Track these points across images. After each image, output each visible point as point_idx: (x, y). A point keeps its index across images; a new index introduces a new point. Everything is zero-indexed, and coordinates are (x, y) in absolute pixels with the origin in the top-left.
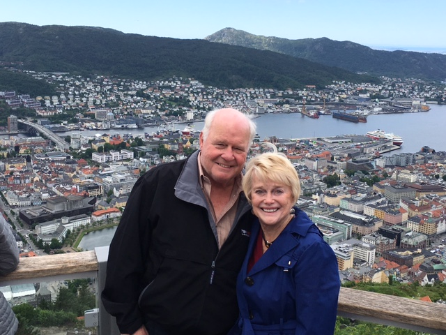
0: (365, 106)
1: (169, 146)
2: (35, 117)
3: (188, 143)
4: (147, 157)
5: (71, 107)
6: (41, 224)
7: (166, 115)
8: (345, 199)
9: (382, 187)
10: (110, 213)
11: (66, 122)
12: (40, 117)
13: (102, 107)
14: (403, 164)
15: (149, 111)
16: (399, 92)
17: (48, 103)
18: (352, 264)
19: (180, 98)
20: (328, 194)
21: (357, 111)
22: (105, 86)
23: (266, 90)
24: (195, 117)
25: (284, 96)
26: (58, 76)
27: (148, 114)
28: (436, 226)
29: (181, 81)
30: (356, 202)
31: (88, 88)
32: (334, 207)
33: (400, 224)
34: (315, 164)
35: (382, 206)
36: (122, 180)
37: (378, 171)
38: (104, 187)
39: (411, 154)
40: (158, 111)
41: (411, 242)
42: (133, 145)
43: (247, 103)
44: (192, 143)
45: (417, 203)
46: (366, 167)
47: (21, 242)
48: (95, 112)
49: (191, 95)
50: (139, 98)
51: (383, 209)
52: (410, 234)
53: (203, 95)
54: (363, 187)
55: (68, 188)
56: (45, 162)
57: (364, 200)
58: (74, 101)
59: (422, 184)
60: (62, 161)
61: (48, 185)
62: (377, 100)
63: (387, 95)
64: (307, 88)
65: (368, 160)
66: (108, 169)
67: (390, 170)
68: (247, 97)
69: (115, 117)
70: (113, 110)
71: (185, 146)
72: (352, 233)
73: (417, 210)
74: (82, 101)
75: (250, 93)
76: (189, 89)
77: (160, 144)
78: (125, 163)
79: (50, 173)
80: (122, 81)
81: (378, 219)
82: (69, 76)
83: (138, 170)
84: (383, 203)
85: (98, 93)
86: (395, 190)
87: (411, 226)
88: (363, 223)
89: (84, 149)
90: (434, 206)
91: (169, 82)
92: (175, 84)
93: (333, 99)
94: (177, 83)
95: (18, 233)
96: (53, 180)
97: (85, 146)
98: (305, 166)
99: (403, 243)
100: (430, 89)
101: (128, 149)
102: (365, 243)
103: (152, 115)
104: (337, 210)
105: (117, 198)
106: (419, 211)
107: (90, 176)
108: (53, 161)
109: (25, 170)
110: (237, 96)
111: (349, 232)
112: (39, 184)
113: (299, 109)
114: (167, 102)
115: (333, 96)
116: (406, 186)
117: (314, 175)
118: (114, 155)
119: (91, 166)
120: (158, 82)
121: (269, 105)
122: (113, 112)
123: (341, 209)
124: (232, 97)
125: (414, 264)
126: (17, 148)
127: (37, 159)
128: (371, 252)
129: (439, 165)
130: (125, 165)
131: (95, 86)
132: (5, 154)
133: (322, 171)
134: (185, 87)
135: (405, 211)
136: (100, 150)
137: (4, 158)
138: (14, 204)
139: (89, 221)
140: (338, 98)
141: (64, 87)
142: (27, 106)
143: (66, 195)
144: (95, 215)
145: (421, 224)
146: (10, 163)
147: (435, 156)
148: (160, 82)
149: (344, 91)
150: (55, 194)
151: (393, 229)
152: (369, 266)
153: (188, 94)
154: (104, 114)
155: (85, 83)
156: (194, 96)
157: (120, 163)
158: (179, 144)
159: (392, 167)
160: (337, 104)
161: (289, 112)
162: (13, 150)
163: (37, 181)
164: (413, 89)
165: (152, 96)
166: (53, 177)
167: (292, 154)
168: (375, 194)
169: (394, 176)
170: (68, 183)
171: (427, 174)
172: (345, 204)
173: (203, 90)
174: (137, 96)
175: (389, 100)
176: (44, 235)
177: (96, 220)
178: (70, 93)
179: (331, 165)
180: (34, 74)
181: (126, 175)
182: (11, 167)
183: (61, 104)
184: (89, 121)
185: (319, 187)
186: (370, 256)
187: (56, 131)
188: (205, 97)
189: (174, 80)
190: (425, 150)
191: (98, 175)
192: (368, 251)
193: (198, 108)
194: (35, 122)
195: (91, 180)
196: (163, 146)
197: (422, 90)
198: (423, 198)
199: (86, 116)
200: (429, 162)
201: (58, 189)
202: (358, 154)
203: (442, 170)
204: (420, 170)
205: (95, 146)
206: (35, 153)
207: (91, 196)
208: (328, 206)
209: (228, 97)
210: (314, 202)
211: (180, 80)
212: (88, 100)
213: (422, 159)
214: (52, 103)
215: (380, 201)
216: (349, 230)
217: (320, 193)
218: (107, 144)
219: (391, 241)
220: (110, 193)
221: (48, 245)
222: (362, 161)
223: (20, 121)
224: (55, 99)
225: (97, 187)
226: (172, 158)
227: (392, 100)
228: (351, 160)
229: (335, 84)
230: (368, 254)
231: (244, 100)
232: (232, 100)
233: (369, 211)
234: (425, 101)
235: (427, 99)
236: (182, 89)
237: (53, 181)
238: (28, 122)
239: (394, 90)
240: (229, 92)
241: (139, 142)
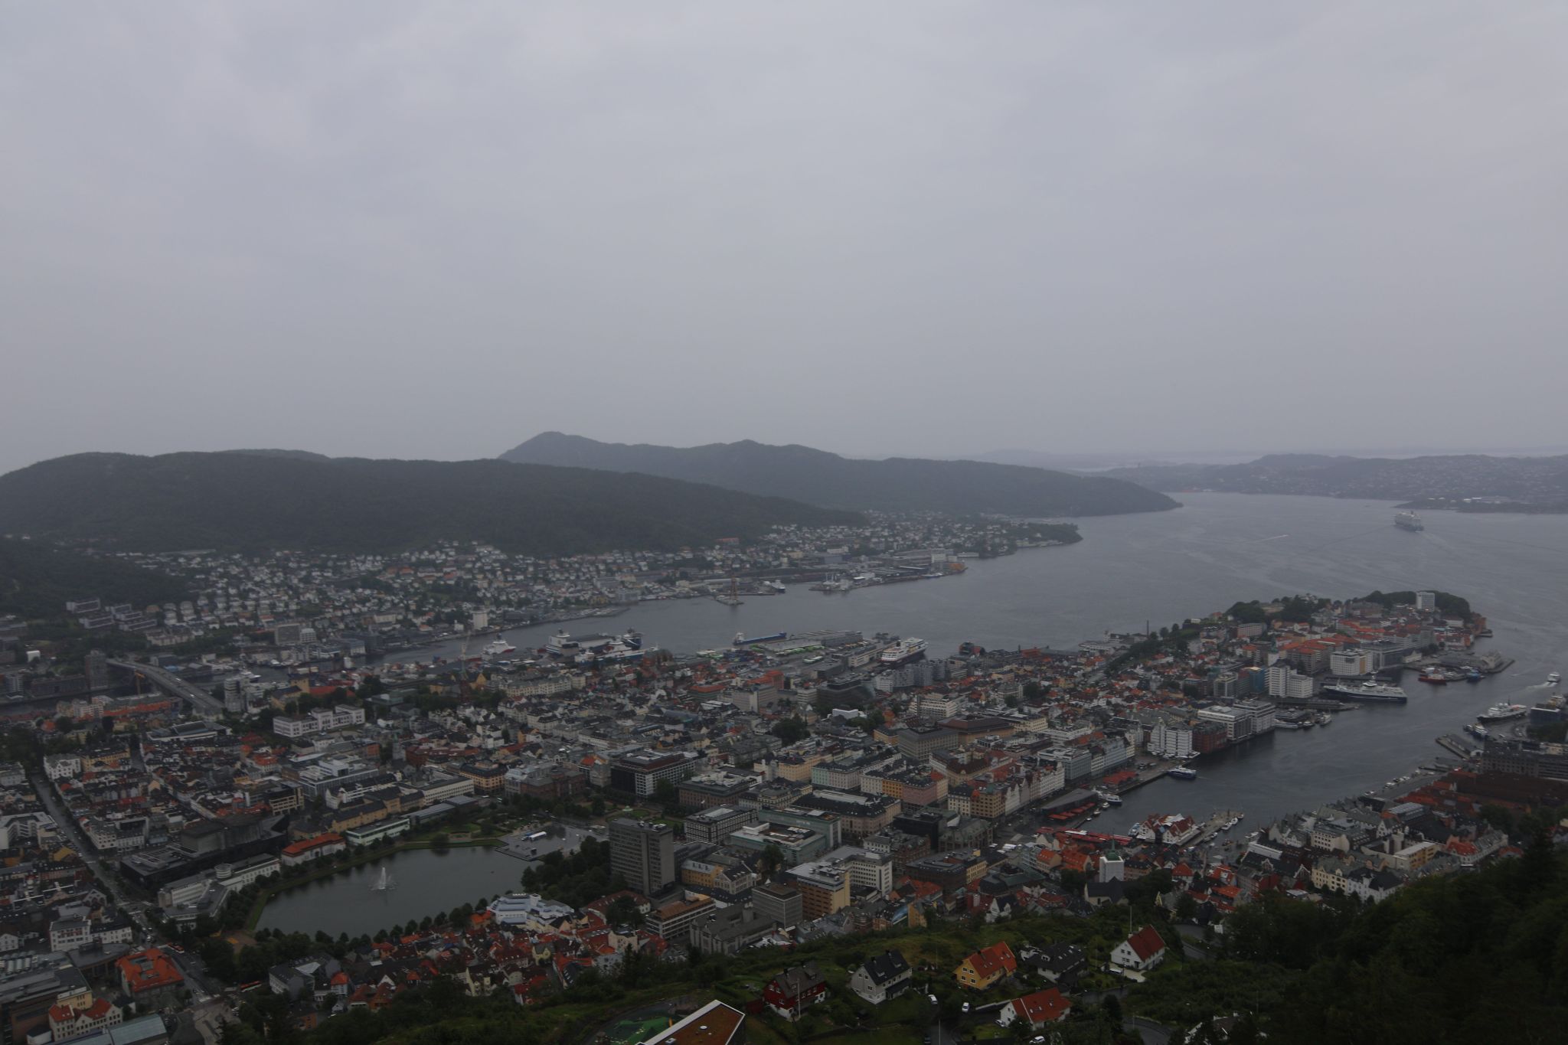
0: (841, 572)
1: (440, 689)
2: (145, 651)
3: (481, 680)
4: (394, 717)
5: (222, 622)
6: (169, 885)
7: (429, 623)
8: (822, 765)
9: (891, 733)
10: (321, 845)
11: (212, 656)
12: (156, 649)
13: (288, 617)
14: (928, 682)
15: (391, 618)
16: (904, 539)
17: (171, 621)
18: (848, 897)
19: (457, 584)
20: (787, 760)
21: (827, 583)
22: (293, 571)
23: (638, 555)
24: (491, 622)
25: (676, 565)
26: (189, 559)
27: (388, 624)
28: (1004, 799)
29: (458, 550)
30: (845, 769)
31: (257, 579)
32: (801, 784)
33: (934, 804)
34: (753, 700)
35: (897, 771)
36: (343, 772)
37: (880, 701)
38: (305, 789)
39: (941, 662)
40: (410, 616)
41: (959, 837)
42: (362, 693)
43: (599, 585)
44: (488, 678)
45: (963, 758)
46: (855, 696)
47: (128, 930)
48: (276, 628)
49: (480, 576)
50: (368, 592)
51: (899, 777)
52: (954, 822)
53: (505, 574)
54: (854, 736)
55: (224, 799)
56: (171, 748)
57: (861, 763)
58: (227, 608)
59: (969, 717)
60: (208, 742)
61: (181, 797)
62: (863, 558)
63: (882, 546)
64: (720, 543)
65: (858, 682)
66: (310, 749)
67: (904, 697)
68: (598, 571)
69: (319, 638)
70: (313, 622)
71: (473, 686)
72: (843, 834)
73: (963, 772)
74: (244, 607)
75: (604, 562)
76: (474, 563)
77: (421, 685)
78: (345, 733)
79: (182, 770)
80: (328, 559)
81: (890, 800)
82: (215, 557)
83: (376, 747)
84: (898, 763)
85: (278, 586)
86: (916, 736)
87: (954, 805)
88: (862, 811)
89: (255, 710)
90: (995, 760)
91: (432, 552)
92: (443, 557)
93: (775, 563)
94: (447, 554)
95: (121, 910)
96: (190, 784)
97: (258, 703)
98: (732, 706)
99: (943, 843)
100: (962, 529)
101: (351, 703)
102: (871, 852)
103: (398, 626)
104: (806, 791)
105: (335, 811)
106: (968, 773)
107: (270, 768)
108: (189, 744)
109: (127, 768)
110: (578, 570)
111: (835, 833)
112: (160, 796)
113: (710, 588)
114: (429, 594)
115: (777, 557)
116: (937, 727)
117: (754, 722)
118: (322, 718)
119: (273, 747)
120: (407, 554)
121: (646, 584)
122: (314, 627)
123: (816, 787)
124: (567, 575)
125: (969, 881)
126: (108, 722)
127: (152, 743)
128: (883, 868)
129: (995, 676)
130: (346, 738)
131: (273, 574)
132: (82, 736)
133: (769, 712)
134: (467, 561)
135: (940, 777)
136: (290, 712)
137: (80, 746)
138: (108, 846)
139: (277, 867)
140: (785, 560)
141: (206, 580)
142: (126, 627)
143: (222, 814)
144: (288, 854)
145: (975, 799)
146: (94, 755)
147: (988, 661)
148: (412, 554)
149: (797, 545)
150: (198, 815)
151: (922, 816)
152: (882, 899)
153: (473, 574)
154: (294, 633)
155: (251, 569)
156: (485, 578)
157: (336, 734)
158: (462, 683)
159: (907, 690)
160: (786, 572)
161: (687, 597)
162: (100, 725)
163: (156, 790)
164: (930, 532)
165: (396, 585)
166: (189, 780)
167: (703, 682)
168: (879, 748)
169: (913, 708)
170: (223, 789)
171: (975, 696)
172: (822, 777)
173: (503, 564)
174: (364, 588)
175: (887, 556)
176: (181, 908)
177: (293, 865)
178: (219, 592)
179: (785, 697)
180: (138, 558)
181: (350, 759)
182: (96, 765)
183: (199, 618)
184: (265, 650)
185: (765, 745)
186: (883, 877)
187: (192, 678)
188: (510, 579)
189: (441, 548)
190: (967, 649)
191: (290, 766)
192: (878, 868)
193: (497, 602)
194: (146, 661)
195: (274, 778)
196: (427, 691)
197: (947, 531)
198: (972, 745)
199: (255, 639)
200: (976, 673)
201: (205, 803)
202: (837, 672)
203: (1002, 687)
204: (961, 691)
205: (279, 703)
206: (148, 729)
207: (278, 814)
208: (789, 783)
209: (558, 576)
210: (759, 779)
211: (452, 547)
212: (257, 606)
213: (962, 668)
214: (180, 617)
215: (890, 761)
216: (835, 829)
217: (769, 758)
218: (304, 696)
219: (921, 841)
220: (320, 803)
221: (188, 929)
222: (846, 685)
223: (112, 661)
224: (187, 610)
225: (289, 792)
226: (450, 715)
227: (892, 554)
228: (825, 684)
229: (778, 532)
230: (877, 873)
231: (592, 577)
232: (567, 579)
233: (873, 786)
234: (955, 554)
235: (958, 548)
236: (459, 565)
237: (192, 788)
238: (131, 663)
239: (894, 536)
240: (560, 564)
241: (373, 686)
